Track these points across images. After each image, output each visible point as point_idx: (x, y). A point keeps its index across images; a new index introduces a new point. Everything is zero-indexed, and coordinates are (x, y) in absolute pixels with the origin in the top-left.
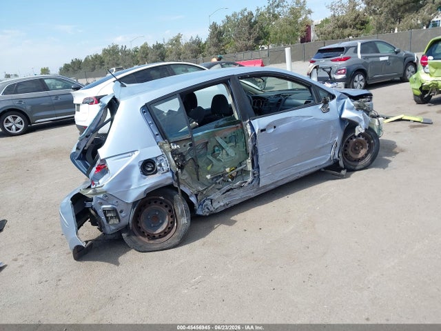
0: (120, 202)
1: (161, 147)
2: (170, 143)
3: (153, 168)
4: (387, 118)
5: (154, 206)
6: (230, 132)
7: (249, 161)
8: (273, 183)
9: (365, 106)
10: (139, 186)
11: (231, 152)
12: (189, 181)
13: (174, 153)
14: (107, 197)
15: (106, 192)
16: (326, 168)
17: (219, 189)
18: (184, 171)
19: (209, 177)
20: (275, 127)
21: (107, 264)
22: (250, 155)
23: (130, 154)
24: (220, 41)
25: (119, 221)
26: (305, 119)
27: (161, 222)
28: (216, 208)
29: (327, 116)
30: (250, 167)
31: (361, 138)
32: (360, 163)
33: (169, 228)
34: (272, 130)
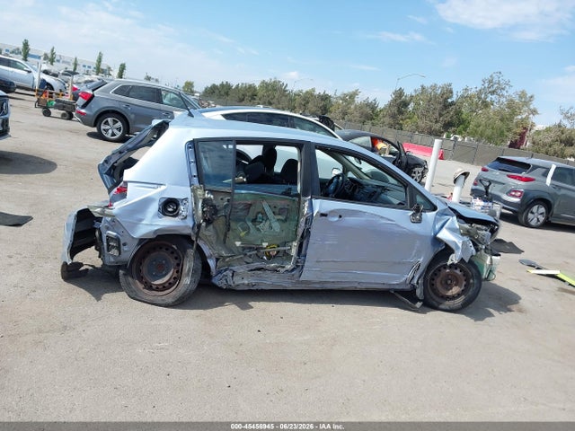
0: (126, 233)
1: (193, 191)
2: (205, 191)
3: (175, 210)
4: (538, 269)
5: (163, 253)
6: (283, 202)
7: (295, 244)
8: (320, 282)
9: (477, 234)
10: (152, 223)
11: (277, 226)
12: (213, 239)
13: (205, 202)
14: (115, 222)
15: (114, 216)
16: (396, 291)
17: (248, 263)
18: (211, 227)
19: (238, 244)
20: (340, 217)
21: (88, 295)
22: (299, 237)
23: (155, 186)
24: (401, 113)
25: (120, 254)
26: (384, 221)
27: (164, 273)
28: (236, 283)
29: (415, 227)
30: (294, 252)
31: (458, 272)
32: (447, 303)
33: (170, 284)
34: (336, 219)
